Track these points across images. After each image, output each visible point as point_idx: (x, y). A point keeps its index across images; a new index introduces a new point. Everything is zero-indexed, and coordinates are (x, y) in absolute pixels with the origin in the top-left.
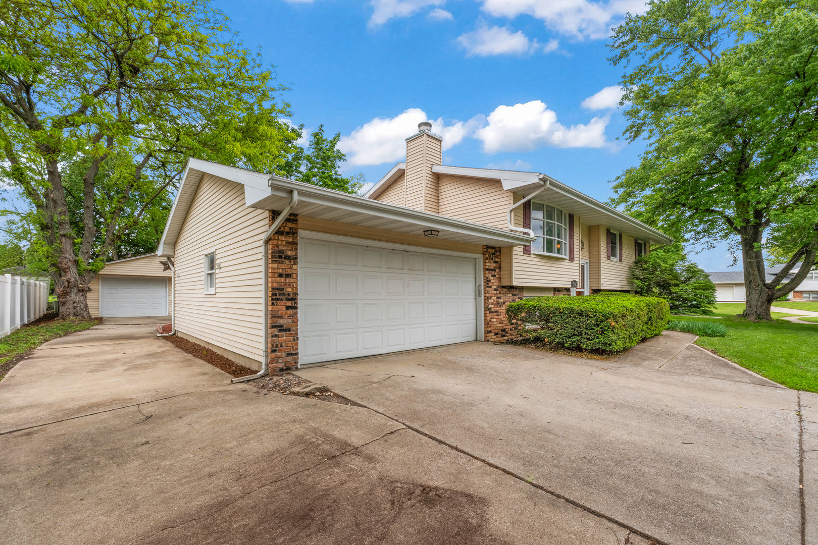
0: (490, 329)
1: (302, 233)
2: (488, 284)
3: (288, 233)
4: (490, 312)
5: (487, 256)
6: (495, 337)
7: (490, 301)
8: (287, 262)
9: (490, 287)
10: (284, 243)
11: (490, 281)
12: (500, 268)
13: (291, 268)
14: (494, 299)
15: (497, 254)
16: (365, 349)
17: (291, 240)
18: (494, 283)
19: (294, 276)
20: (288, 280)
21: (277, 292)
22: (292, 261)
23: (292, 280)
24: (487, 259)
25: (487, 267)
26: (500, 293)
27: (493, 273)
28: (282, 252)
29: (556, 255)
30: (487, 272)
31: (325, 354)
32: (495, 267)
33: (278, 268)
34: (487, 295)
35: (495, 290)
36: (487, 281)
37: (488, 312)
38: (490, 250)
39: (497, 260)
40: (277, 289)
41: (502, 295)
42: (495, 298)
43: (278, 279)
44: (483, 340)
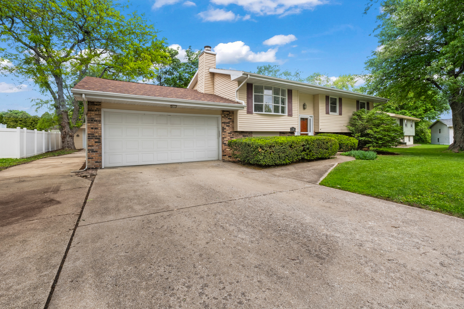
0: (225, 154)
1: (103, 110)
2: (223, 130)
3: (96, 110)
4: (225, 145)
5: (223, 116)
6: (229, 158)
7: (225, 139)
8: (95, 123)
9: (225, 132)
10: (94, 115)
11: (225, 129)
12: (233, 122)
13: (98, 125)
14: (228, 139)
15: (230, 114)
16: (143, 161)
17: (97, 113)
18: (228, 130)
19: (99, 129)
20: (96, 130)
21: (91, 135)
22: (98, 122)
23: (98, 130)
24: (223, 117)
25: (223, 122)
26: (233, 135)
27: (228, 124)
28: (93, 118)
29: (280, 114)
30: (223, 124)
31: (120, 163)
32: (229, 122)
33: (91, 125)
34: (223, 136)
35: (229, 133)
36: (223, 129)
37: (224, 145)
38: (225, 113)
39: (230, 117)
40: (90, 134)
41: (235, 136)
42: (229, 137)
43: (91, 130)
44: (221, 160)
